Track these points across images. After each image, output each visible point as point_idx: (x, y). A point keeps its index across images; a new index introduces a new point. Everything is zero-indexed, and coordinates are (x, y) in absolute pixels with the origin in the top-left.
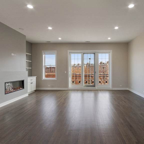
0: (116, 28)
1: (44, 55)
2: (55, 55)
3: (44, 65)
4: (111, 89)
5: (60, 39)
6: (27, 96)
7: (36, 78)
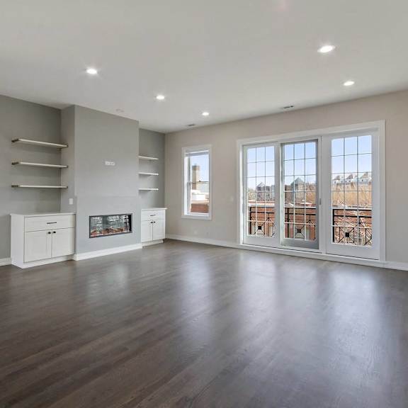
0: (326, 49)
1: (186, 159)
2: (207, 156)
3: (186, 181)
4: (381, 266)
5: (206, 114)
6: (140, 249)
7: (164, 211)
